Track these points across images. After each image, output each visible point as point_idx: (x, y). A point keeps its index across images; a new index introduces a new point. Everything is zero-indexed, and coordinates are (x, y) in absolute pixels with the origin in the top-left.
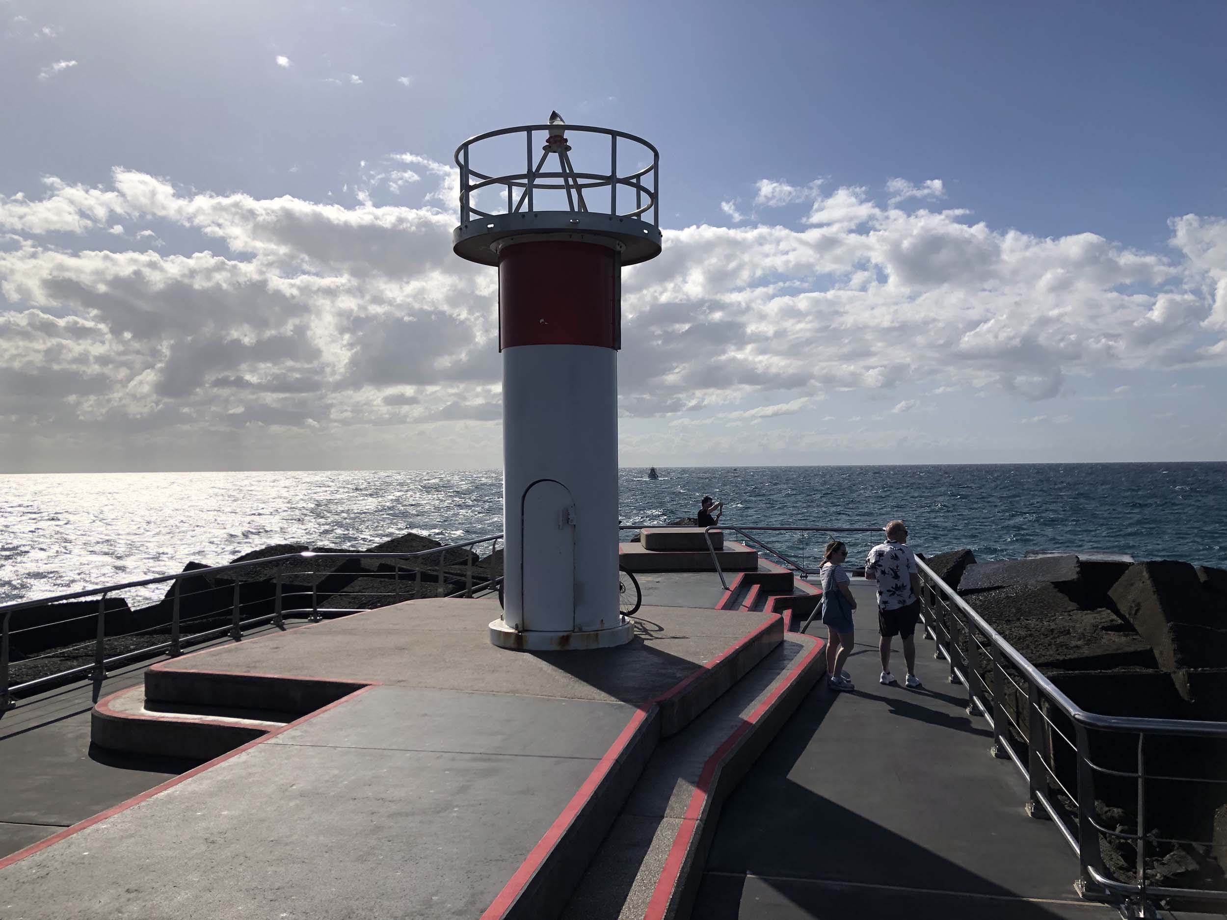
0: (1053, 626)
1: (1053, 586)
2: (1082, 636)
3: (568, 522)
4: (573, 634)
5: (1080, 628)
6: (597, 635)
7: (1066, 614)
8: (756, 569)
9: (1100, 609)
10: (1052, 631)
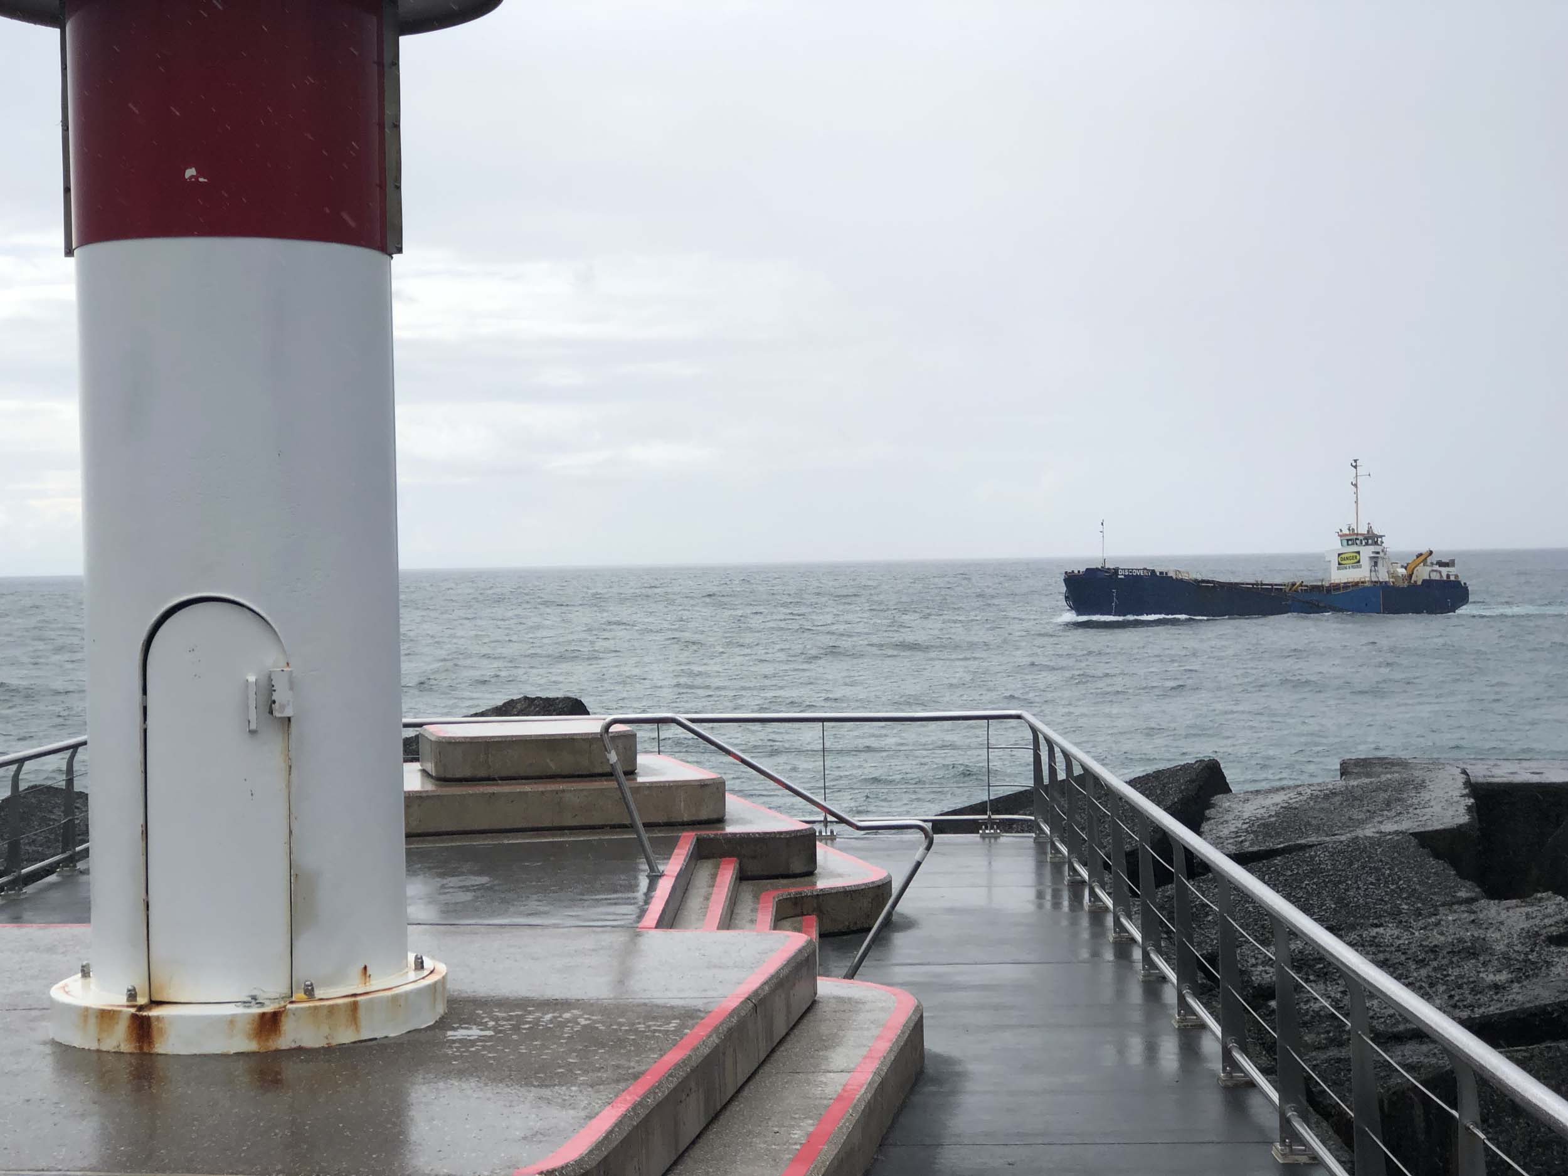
0: (1437, 939)
1: (1414, 842)
2: (1506, 961)
3: (271, 712)
4: (289, 1006)
5: (1497, 941)
6: (354, 1007)
7: (1463, 908)
8: (720, 821)
9: (1539, 895)
10: (1434, 950)
